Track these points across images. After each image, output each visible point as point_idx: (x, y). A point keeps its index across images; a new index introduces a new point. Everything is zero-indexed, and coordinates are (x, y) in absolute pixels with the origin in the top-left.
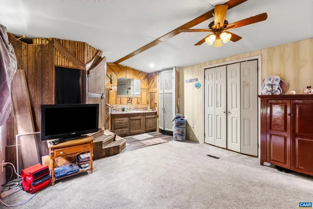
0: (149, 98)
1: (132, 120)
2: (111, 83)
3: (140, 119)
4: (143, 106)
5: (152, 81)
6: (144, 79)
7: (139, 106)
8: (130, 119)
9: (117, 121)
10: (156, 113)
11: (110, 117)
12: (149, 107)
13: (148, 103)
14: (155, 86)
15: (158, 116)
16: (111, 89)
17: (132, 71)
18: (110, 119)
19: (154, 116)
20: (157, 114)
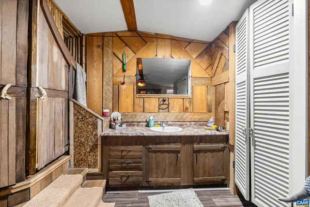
0: (211, 97)
1: (155, 152)
2: (124, 71)
3: (177, 152)
4: (197, 117)
5: (219, 56)
6: (199, 56)
7: (188, 116)
8: (149, 150)
9: (117, 151)
10: (226, 138)
11: (99, 143)
12: (212, 120)
13: (210, 111)
14: (226, 67)
15: (233, 146)
16: (123, 83)
17: (168, 42)
18: (99, 147)
19: (221, 145)
20: (231, 142)
